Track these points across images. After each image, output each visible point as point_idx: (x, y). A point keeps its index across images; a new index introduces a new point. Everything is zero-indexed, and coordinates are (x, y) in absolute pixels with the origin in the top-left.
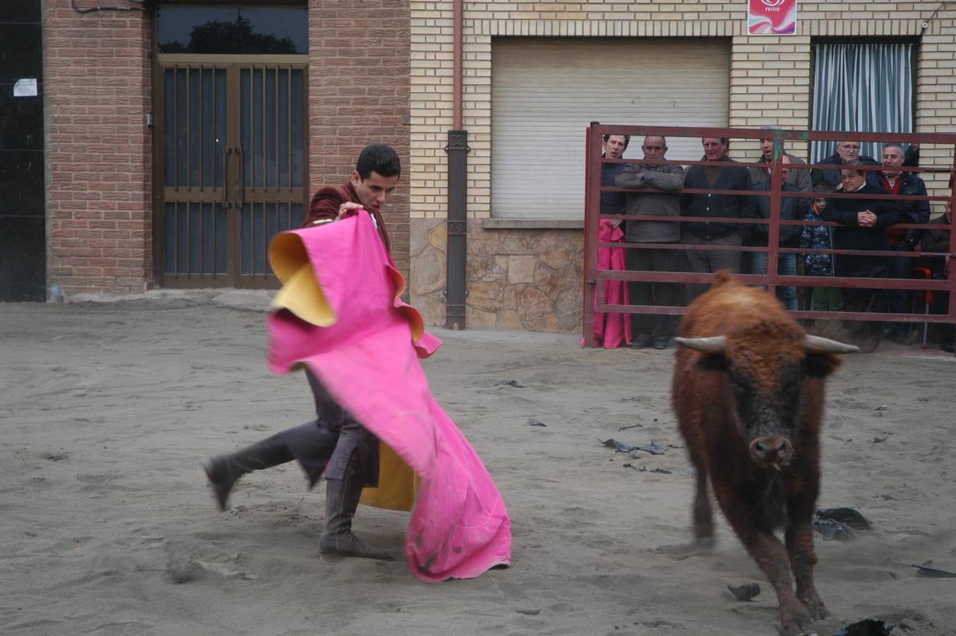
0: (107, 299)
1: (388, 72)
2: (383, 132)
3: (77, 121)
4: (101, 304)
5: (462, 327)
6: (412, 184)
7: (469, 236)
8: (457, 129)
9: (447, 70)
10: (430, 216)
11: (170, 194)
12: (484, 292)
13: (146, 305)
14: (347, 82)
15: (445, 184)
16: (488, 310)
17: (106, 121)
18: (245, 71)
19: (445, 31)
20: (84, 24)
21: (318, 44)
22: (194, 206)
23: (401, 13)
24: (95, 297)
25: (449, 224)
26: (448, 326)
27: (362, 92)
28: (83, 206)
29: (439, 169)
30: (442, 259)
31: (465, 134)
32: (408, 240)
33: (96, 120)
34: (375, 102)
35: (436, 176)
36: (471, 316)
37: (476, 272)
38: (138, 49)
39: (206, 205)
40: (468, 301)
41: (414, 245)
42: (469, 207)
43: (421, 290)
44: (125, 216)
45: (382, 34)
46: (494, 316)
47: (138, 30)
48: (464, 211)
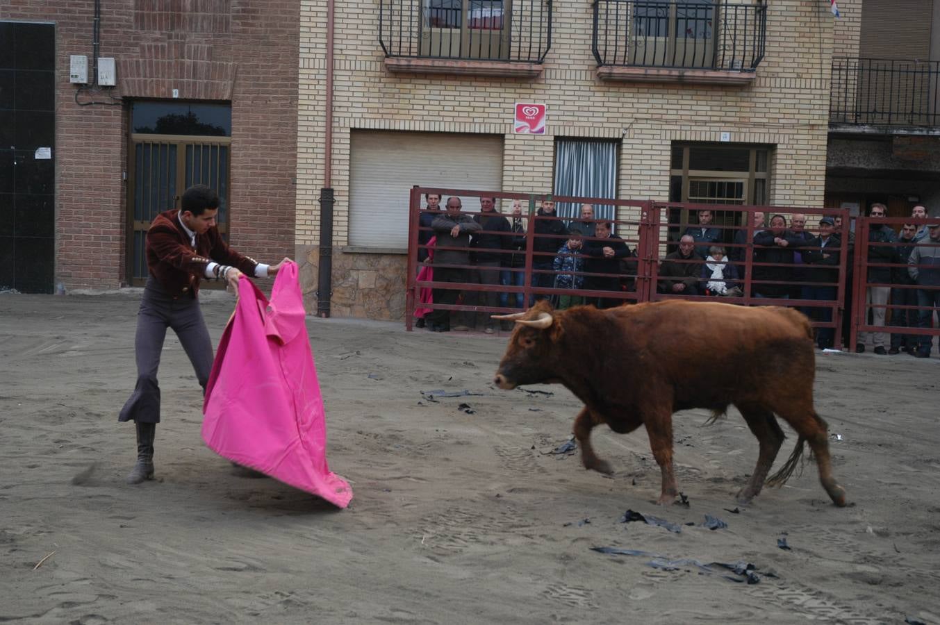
0: (94, 293)
1: (283, 149)
2: (279, 188)
3: (77, 176)
4: (90, 296)
5: (328, 316)
6: (297, 222)
7: (333, 257)
8: (327, 187)
9: (321, 149)
10: (308, 243)
11: (138, 225)
12: (343, 294)
13: (120, 297)
14: (256, 155)
15: (319, 223)
16: (345, 305)
17: (96, 176)
18: (189, 146)
19: (320, 124)
20: (83, 113)
21: (237, 130)
23: (292, 112)
24: (87, 292)
25: (321, 249)
26: (319, 315)
27: (266, 162)
28: (80, 232)
29: (315, 213)
30: (315, 272)
31: (332, 190)
33: (90, 176)
34: (274, 168)
35: (312, 218)
36: (333, 309)
37: (337, 280)
38: (118, 130)
40: (332, 299)
42: (334, 238)
44: (107, 239)
45: (279, 125)
46: (349, 309)
47: (119, 117)
48: (331, 241)
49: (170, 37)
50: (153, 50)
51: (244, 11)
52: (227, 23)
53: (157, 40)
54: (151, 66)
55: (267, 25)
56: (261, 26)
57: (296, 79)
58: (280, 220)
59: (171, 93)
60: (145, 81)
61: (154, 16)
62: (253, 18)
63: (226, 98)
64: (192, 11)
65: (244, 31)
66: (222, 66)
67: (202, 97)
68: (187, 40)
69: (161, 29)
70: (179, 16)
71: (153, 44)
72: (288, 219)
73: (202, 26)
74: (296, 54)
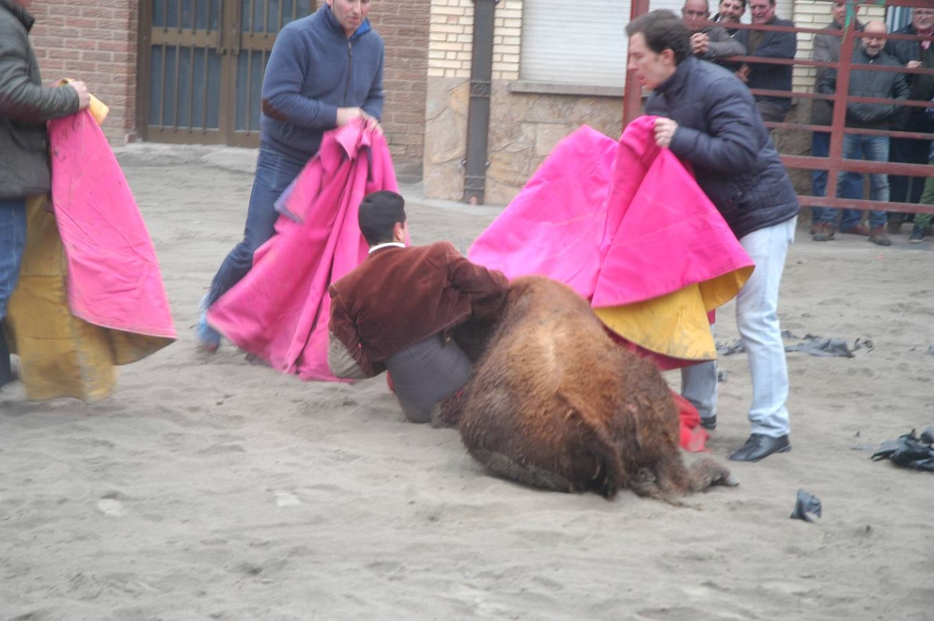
5: (481, 202)
6: (432, 37)
7: (493, 99)
10: (450, 74)
11: (159, 36)
12: (507, 164)
15: (469, 39)
16: (511, 184)
22: (184, 50)
25: (472, 85)
26: (465, 200)
28: (59, 45)
29: (463, 21)
30: (462, 125)
32: (424, 100)
35: (459, 29)
36: (491, 191)
37: (499, 140)
39: (199, 50)
40: (489, 173)
41: (431, 107)
42: (496, 67)
43: (436, 158)
44: (106, 59)
48: (490, 71)
58: (402, 32)
72: (416, 31)
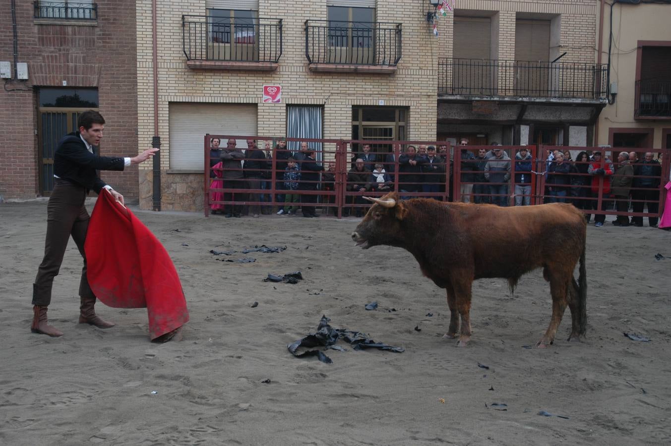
0: (21, 201)
1: (130, 115)
2: (128, 137)
3: (8, 133)
4: (19, 203)
5: (159, 210)
7: (161, 176)
8: (156, 136)
9: (152, 114)
10: (146, 169)
11: (45, 161)
12: (168, 197)
13: (36, 203)
14: (114, 118)
16: (170, 204)
17: (19, 133)
18: (74, 114)
19: (151, 99)
20: (9, 95)
21: (103, 104)
23: (134, 93)
24: (16, 201)
25: (154, 172)
26: (154, 210)
27: (120, 122)
28: (11, 166)
30: (151, 185)
31: (159, 138)
32: (138, 177)
33: (15, 132)
34: (125, 126)
36: (162, 206)
37: (164, 189)
38: (31, 105)
40: (161, 200)
41: (140, 180)
42: (161, 165)
43: (143, 197)
44: (28, 169)
45: (127, 100)
46: (171, 206)
47: (31, 98)
48: (160, 167)
49: (60, 50)
50: (50, 58)
51: (103, 35)
52: (94, 42)
53: (52, 52)
54: (49, 67)
55: (117, 43)
56: (114, 43)
57: (136, 74)
59: (62, 83)
60: (46, 77)
61: (50, 38)
62: (109, 39)
63: (95, 85)
64: (72, 35)
65: (104, 47)
66: (91, 67)
67: (81, 85)
68: (71, 52)
69: (54, 46)
70: (65, 38)
71: (50, 54)
73: (79, 44)
74: (135, 59)
